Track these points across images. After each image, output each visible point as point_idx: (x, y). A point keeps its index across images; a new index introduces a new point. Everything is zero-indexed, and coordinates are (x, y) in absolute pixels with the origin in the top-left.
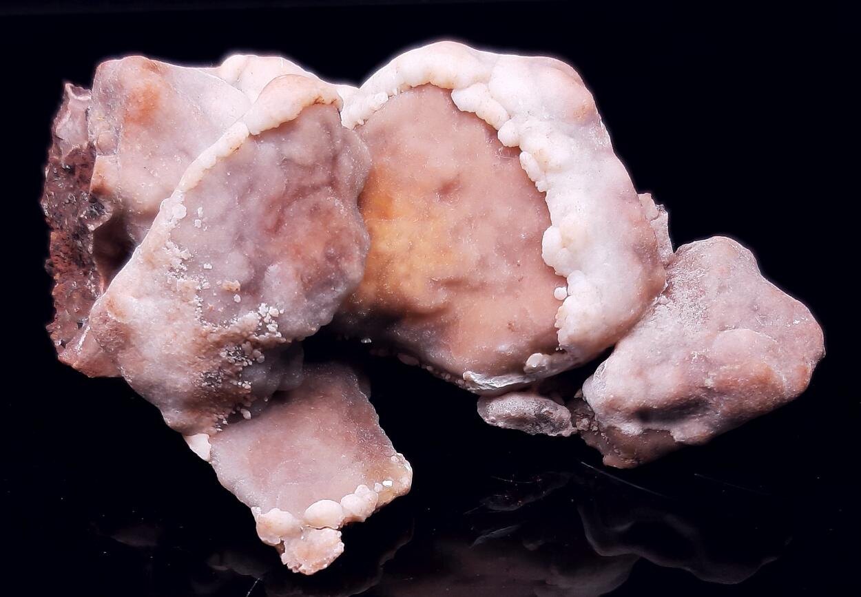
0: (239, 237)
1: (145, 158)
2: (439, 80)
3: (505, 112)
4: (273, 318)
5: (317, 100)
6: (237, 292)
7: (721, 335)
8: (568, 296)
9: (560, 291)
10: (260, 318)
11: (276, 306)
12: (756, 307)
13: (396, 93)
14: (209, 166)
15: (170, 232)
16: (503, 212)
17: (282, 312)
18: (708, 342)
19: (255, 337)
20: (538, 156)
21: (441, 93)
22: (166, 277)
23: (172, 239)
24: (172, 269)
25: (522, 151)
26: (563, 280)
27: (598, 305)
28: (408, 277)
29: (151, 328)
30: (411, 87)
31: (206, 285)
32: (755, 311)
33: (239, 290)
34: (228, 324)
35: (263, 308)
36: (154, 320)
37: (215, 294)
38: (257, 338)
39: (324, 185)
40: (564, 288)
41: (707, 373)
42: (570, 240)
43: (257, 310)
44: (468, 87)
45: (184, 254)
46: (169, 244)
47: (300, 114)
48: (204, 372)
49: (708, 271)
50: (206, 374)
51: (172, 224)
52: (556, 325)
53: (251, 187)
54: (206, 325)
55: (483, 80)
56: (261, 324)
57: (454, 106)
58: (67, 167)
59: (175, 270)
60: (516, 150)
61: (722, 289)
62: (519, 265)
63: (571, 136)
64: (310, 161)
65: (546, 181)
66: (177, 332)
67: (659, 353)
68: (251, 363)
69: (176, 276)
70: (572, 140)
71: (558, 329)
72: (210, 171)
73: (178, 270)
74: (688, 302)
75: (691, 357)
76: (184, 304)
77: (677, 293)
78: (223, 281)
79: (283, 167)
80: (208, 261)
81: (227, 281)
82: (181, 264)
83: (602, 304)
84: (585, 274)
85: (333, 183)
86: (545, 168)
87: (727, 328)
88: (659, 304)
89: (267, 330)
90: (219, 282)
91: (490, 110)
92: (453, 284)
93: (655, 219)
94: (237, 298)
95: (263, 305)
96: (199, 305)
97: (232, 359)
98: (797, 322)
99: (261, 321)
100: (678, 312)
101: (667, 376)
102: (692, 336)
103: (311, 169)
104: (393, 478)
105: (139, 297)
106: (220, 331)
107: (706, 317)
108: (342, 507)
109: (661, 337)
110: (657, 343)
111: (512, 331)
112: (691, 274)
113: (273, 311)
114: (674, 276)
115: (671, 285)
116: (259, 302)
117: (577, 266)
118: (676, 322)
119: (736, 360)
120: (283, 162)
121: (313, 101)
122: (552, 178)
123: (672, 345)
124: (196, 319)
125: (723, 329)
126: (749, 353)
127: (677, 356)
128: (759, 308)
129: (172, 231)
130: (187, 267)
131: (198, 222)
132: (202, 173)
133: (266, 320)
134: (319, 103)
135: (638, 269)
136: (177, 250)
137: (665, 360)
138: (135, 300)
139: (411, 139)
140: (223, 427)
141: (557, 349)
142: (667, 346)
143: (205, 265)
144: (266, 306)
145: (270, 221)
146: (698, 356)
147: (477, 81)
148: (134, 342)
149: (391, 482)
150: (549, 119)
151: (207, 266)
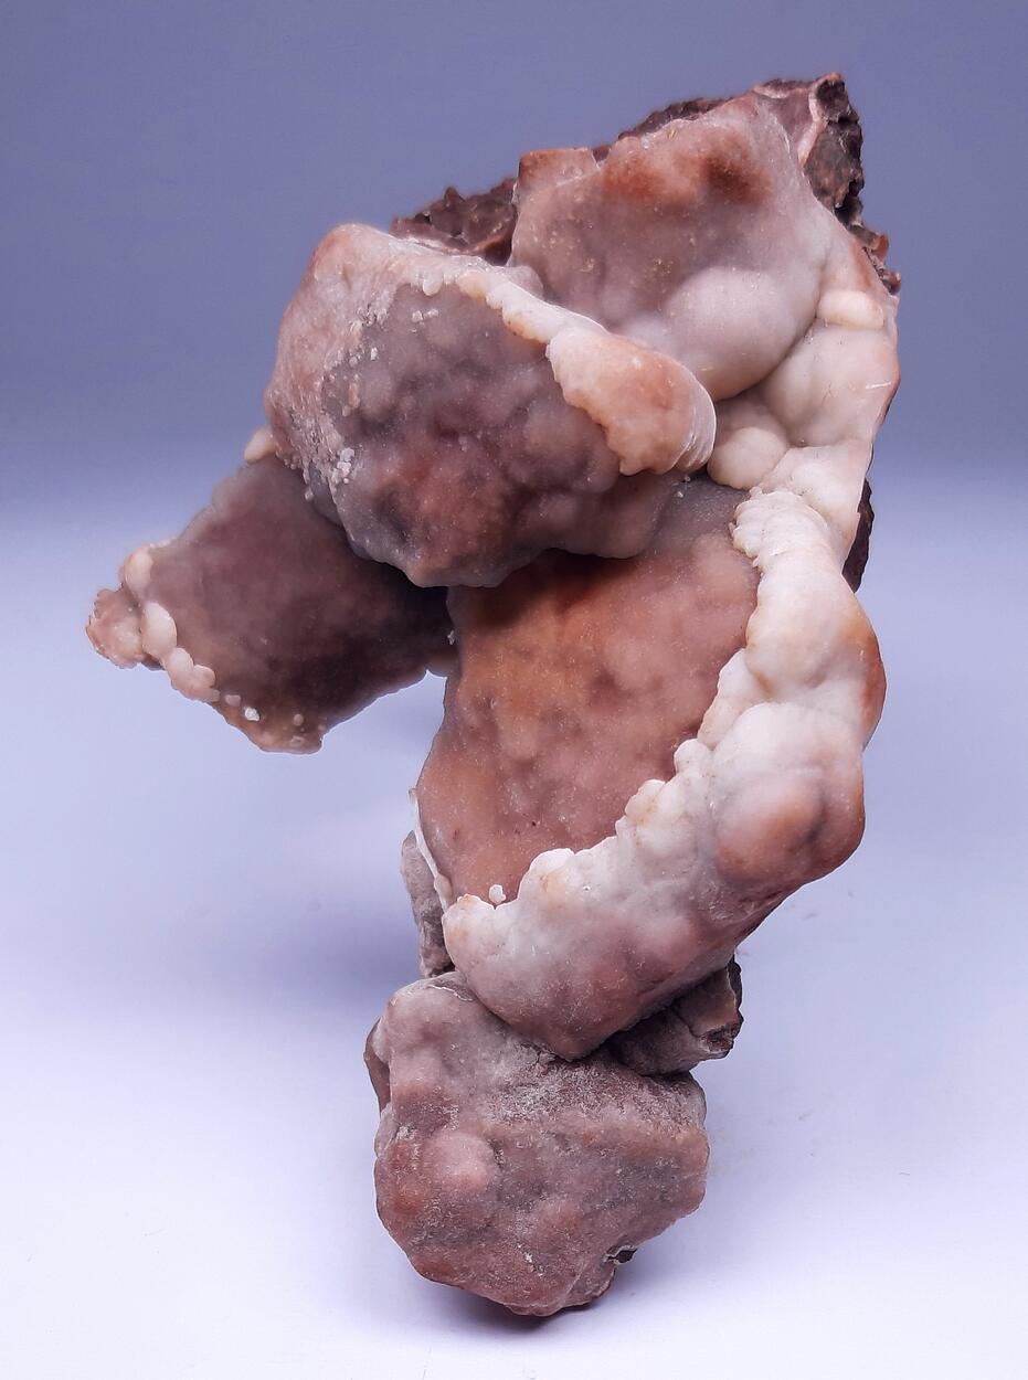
0: (414, 383)
1: (570, 216)
3: (716, 738)
4: (341, 472)
5: (601, 425)
6: (351, 407)
7: (480, 1143)
8: (496, 906)
9: (497, 891)
10: (338, 453)
11: (351, 470)
15: (406, 284)
16: (586, 778)
17: (348, 481)
18: (472, 1126)
19: (325, 456)
21: (740, 633)
22: (364, 303)
23: (400, 288)
24: (369, 306)
25: (665, 782)
26: (512, 893)
27: (483, 950)
29: (314, 310)
31: (354, 361)
33: (354, 408)
34: (325, 412)
35: (347, 453)
36: (323, 309)
37: (346, 378)
40: (503, 898)
41: (415, 1128)
43: (345, 444)
45: (382, 314)
46: (395, 288)
49: (589, 1117)
51: (415, 280)
52: (461, 898)
53: (481, 374)
55: (769, 691)
56: (334, 458)
57: (727, 659)
59: (368, 311)
60: (668, 772)
61: (563, 1140)
62: (534, 824)
63: (698, 851)
65: (626, 828)
67: (463, 1061)
68: (317, 467)
69: (363, 316)
73: (368, 314)
74: (540, 1092)
75: (448, 1105)
76: (338, 341)
77: (556, 1076)
78: (356, 382)
79: (515, 409)
80: (378, 352)
81: (357, 386)
83: (486, 956)
87: (498, 1153)
89: (333, 471)
90: (356, 376)
91: (717, 716)
94: (345, 410)
95: (351, 451)
99: (336, 455)
100: (525, 1079)
102: (486, 1104)
104: (263, 722)
107: (514, 1121)
109: (485, 1059)
110: (477, 1056)
113: (347, 468)
115: (571, 1066)
116: (353, 444)
119: (426, 1164)
120: (521, 407)
121: (596, 421)
122: (628, 834)
123: (473, 1077)
125: (495, 1147)
127: (456, 1087)
129: (409, 285)
130: (371, 325)
131: (417, 315)
133: (339, 464)
134: (602, 430)
136: (386, 302)
137: (450, 1070)
142: (472, 1071)
143: (374, 349)
144: (350, 456)
146: (448, 1114)
149: (257, 719)
150: (710, 810)
151: (374, 353)
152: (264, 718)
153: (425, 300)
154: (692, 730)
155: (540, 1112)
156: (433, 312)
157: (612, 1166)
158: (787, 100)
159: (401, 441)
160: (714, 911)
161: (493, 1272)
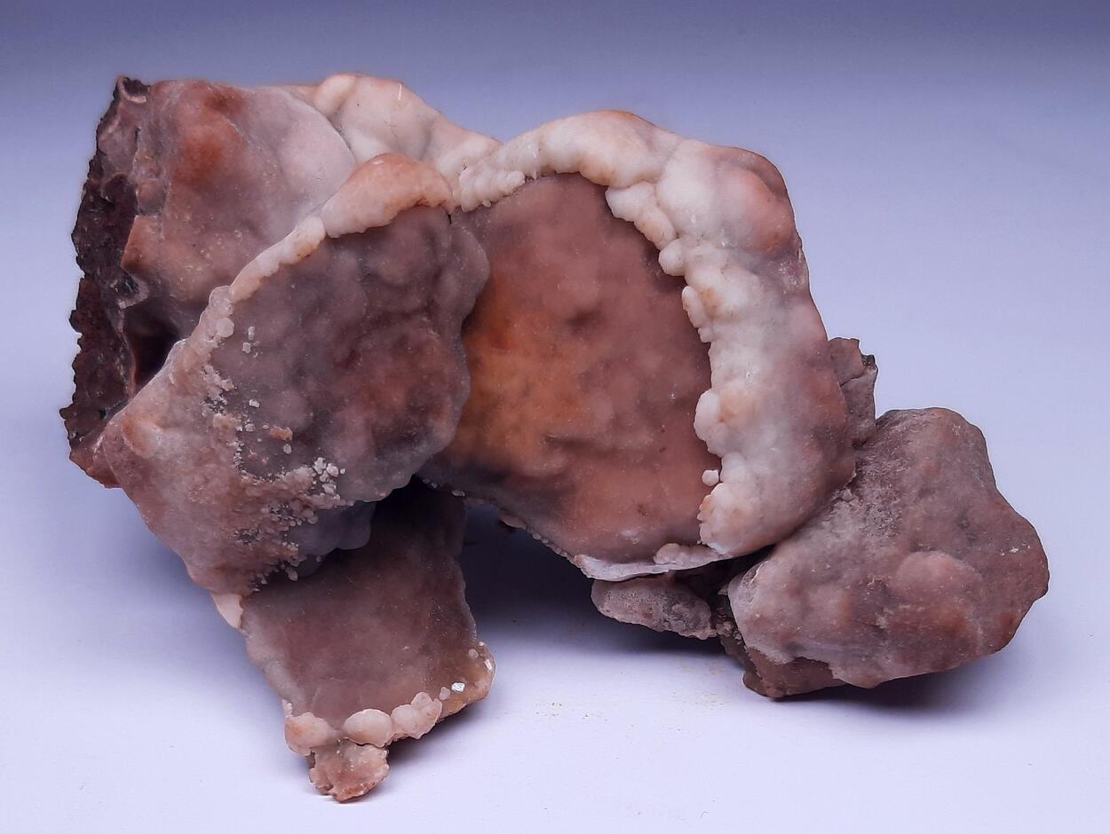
0: (299, 371)
1: (196, 233)
2: (592, 173)
3: (672, 228)
4: (331, 477)
5: (418, 202)
6: (288, 441)
7: (910, 558)
8: (720, 482)
9: (710, 475)
10: (314, 475)
11: (336, 463)
12: (964, 522)
13: (535, 176)
14: (268, 274)
15: (211, 353)
16: (651, 362)
17: (343, 471)
18: (893, 564)
19: (305, 496)
20: (705, 295)
21: (593, 190)
22: (201, 407)
23: (212, 362)
24: (208, 400)
25: (687, 285)
26: (716, 462)
27: (755, 500)
28: (516, 429)
29: (176, 468)
30: (555, 172)
31: (249, 427)
32: (962, 527)
33: (291, 438)
34: (273, 478)
35: (319, 463)
36: (181, 459)
37: (259, 440)
38: (309, 498)
39: (416, 312)
40: (716, 472)
41: (882, 609)
42: (731, 415)
43: (311, 464)
44: (628, 187)
45: (226, 384)
46: (209, 368)
47: (394, 221)
48: (239, 528)
49: (911, 466)
50: (242, 530)
51: (213, 343)
52: (699, 517)
53: (320, 306)
54: (245, 475)
55: (650, 178)
56: (315, 483)
57: (607, 209)
58: (107, 198)
59: (212, 402)
60: (679, 281)
61: (924, 492)
62: (663, 431)
63: (754, 271)
64: (401, 281)
65: (712, 330)
66: (208, 478)
67: (828, 566)
68: (300, 523)
69: (214, 409)
70: (755, 278)
71: (701, 522)
72: (269, 280)
73: (216, 403)
74: (877, 504)
75: (867, 581)
76: (219, 445)
77: (866, 489)
78: (271, 426)
79: (365, 284)
80: (255, 398)
81: (275, 427)
82: (220, 395)
83: (761, 499)
84: (746, 458)
85: (430, 308)
86: (712, 315)
87: (921, 547)
88: (840, 499)
89: (323, 491)
90: (265, 427)
91: (654, 222)
92: (573, 446)
93: (857, 378)
94: (288, 449)
95: (320, 459)
96: (239, 450)
97: (275, 518)
98: (1014, 550)
99: (315, 478)
100: (861, 516)
101: (831, 601)
102: (874, 551)
103: (403, 290)
104: (467, 679)
105: (165, 426)
106: (262, 485)
107: (897, 529)
108: (393, 721)
109: (834, 545)
110: (829, 553)
111: (643, 515)
112: (889, 465)
113: (332, 469)
114: (867, 463)
115: (860, 475)
116: (315, 456)
117: (736, 446)
118: (857, 528)
119: (921, 600)
120: (366, 277)
121: (413, 204)
122: (719, 328)
123: (845, 558)
124: (233, 466)
125: (915, 548)
126: (940, 593)
127: (851, 574)
128: (969, 524)
129: (213, 352)
130: (228, 400)
131: (246, 347)
132: (258, 282)
133: (322, 479)
134: (421, 205)
135: (817, 457)
136: (217, 378)
137: (834, 578)
138: (159, 430)
139: (545, 246)
140: (261, 587)
141: (698, 543)
142: (840, 560)
143: (251, 401)
144: (324, 462)
145: (341, 353)
146: (876, 581)
147: (643, 180)
148: (154, 482)
149: (464, 685)
150: (728, 247)
151: (253, 403)
152: (463, 679)
153: (238, 336)
154: (652, 251)
155: (895, 505)
156: (251, 331)
157: (955, 463)
158: (123, 119)
159: (337, 405)
160: (798, 283)
161: (1020, 582)
